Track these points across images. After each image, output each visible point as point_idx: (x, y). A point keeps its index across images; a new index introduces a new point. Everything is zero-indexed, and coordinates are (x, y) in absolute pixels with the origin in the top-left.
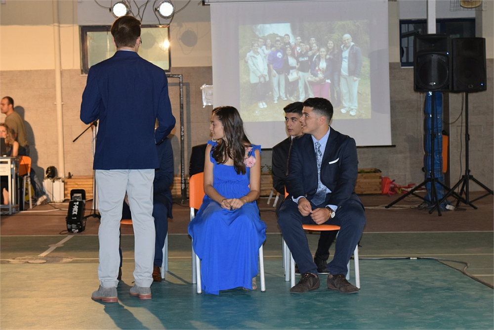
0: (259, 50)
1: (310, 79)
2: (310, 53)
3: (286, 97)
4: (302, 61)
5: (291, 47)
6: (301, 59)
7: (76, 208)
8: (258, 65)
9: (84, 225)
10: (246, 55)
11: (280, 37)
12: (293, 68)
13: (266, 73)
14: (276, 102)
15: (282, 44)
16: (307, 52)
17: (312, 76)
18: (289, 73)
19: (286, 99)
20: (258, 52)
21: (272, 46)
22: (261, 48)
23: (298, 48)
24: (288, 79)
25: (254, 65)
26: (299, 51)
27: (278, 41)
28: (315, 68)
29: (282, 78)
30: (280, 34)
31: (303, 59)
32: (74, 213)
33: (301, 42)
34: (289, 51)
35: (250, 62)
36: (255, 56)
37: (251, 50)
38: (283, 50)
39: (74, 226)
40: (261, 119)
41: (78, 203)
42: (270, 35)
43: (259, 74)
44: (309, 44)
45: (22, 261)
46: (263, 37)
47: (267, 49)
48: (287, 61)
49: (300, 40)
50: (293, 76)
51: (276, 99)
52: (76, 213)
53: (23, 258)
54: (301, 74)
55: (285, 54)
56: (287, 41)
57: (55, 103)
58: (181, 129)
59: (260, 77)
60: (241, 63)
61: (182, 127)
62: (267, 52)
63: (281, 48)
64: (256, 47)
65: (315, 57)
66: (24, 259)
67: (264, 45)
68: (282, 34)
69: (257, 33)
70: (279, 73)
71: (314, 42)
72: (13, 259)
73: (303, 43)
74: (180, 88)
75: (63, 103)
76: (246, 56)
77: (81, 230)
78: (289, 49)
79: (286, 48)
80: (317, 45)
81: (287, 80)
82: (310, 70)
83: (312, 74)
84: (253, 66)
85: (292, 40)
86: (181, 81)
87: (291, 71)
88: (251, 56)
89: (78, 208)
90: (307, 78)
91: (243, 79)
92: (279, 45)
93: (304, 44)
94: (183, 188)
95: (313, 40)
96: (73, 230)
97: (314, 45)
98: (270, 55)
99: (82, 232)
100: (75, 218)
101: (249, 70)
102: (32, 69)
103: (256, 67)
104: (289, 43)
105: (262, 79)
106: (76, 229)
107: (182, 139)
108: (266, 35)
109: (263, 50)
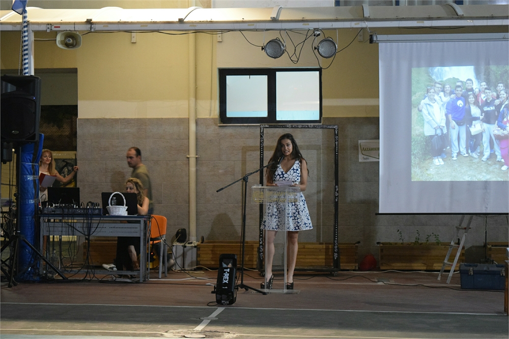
0: (436, 97)
1: (496, 132)
2: (497, 102)
3: (468, 153)
4: (487, 111)
5: (474, 94)
6: (486, 109)
7: (226, 276)
8: (434, 115)
9: (235, 296)
10: (420, 102)
11: (461, 82)
12: (476, 119)
13: (443, 124)
14: (455, 158)
15: (463, 91)
16: (493, 100)
17: (499, 129)
18: (471, 125)
19: (467, 155)
20: (434, 99)
21: (451, 93)
22: (438, 94)
23: (483, 96)
24: (470, 132)
25: (429, 113)
26: (484, 99)
27: (459, 86)
28: (504, 118)
29: (463, 130)
30: (461, 79)
31: (489, 109)
32: (224, 281)
33: (486, 89)
34: (471, 99)
35: (425, 111)
36: (431, 104)
37: (425, 97)
38: (465, 97)
39: (224, 296)
40: (436, 178)
41: (228, 270)
42: (449, 79)
43: (435, 126)
44: (496, 91)
45: (177, 334)
46: (441, 81)
47: (445, 96)
48: (469, 111)
49: (486, 87)
50: (476, 128)
51: (455, 155)
52: (227, 282)
53: (177, 331)
54: (485, 125)
55: (466, 101)
56: (470, 88)
57: (188, 156)
58: (336, 188)
59: (435, 129)
60: (414, 112)
61: (337, 187)
62: (446, 99)
63: (462, 96)
64: (432, 94)
65: (503, 106)
66: (178, 333)
67: (442, 91)
68: (463, 78)
69: (434, 77)
70: (459, 124)
71: (502, 88)
72: (166, 332)
73: (488, 89)
74: (335, 141)
75: (197, 156)
76: (420, 104)
77: (232, 301)
78: (471, 96)
79: (469, 95)
80: (506, 93)
81: (468, 132)
82: (497, 122)
83: (499, 127)
84: (428, 115)
85: (476, 86)
86: (336, 132)
87: (474, 122)
88: (426, 104)
89: (229, 276)
90: (494, 131)
91: (416, 130)
92: (460, 91)
93: (490, 91)
94: (335, 258)
95: (501, 86)
96: (222, 301)
97: (503, 92)
98: (448, 103)
99: (233, 305)
100: (226, 288)
101: (423, 120)
102: (163, 117)
103: (431, 117)
104: (472, 90)
105: (439, 132)
106: (227, 300)
107: (337, 200)
108: (445, 79)
109: (440, 97)
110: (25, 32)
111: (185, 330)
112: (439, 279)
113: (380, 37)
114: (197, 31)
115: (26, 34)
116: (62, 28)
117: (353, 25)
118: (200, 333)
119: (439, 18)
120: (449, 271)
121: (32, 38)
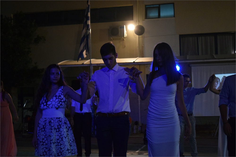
57: (138, 100)
110: (91, 66)
111: (133, 152)
112: (212, 135)
113: (192, 65)
114: (140, 65)
115: (91, 67)
116: (101, 65)
117: (184, 62)
118: (137, 153)
119: (209, 59)
120: (215, 133)
121: (93, 68)
